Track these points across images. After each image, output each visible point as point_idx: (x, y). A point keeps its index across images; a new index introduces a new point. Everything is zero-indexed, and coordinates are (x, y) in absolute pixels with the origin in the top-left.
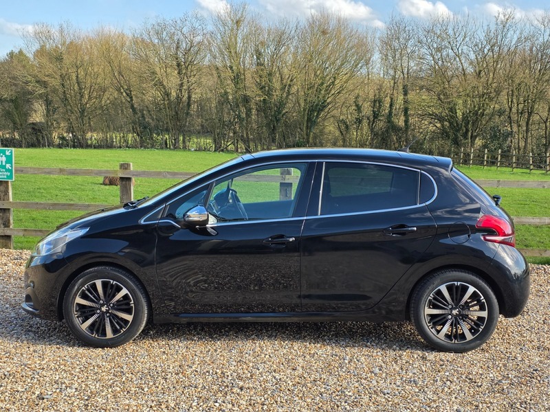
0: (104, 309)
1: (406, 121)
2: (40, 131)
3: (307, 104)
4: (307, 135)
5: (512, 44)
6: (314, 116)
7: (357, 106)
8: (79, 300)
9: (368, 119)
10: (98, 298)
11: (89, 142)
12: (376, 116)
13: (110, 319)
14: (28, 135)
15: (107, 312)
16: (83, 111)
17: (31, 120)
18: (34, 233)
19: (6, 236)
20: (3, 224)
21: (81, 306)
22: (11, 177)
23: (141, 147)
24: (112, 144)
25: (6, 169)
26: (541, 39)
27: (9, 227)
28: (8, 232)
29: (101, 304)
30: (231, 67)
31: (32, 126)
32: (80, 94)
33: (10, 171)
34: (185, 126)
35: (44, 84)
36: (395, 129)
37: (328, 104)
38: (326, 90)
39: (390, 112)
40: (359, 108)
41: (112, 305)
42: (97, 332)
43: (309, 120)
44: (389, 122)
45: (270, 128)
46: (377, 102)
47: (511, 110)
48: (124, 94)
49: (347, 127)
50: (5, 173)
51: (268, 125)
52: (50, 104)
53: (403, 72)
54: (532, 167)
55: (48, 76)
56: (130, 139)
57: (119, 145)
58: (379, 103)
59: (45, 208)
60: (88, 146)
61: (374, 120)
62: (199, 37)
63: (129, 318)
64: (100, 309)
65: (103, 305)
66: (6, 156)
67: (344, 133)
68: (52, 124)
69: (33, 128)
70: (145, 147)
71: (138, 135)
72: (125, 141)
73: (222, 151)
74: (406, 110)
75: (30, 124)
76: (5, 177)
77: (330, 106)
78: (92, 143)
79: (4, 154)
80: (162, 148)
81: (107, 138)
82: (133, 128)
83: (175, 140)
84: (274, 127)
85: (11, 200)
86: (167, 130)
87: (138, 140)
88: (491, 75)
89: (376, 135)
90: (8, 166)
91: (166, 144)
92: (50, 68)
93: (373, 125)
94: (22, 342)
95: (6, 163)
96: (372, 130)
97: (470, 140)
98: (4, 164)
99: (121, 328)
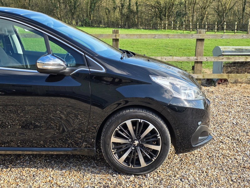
1: (137, 8)
9: (119, 7)
12: (122, 6)
39: (130, 4)
44: (129, 9)
47: (186, 2)
49: (109, 12)
54: (191, 30)
96: (121, 13)
97: (167, 17)
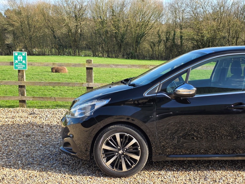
0: (120, 152)
2: (11, 47)
3: (136, 34)
4: (136, 48)
5: (230, 6)
6: (139, 40)
7: (159, 35)
8: (105, 147)
10: (117, 145)
11: (34, 53)
13: (125, 159)
14: (5, 50)
15: (123, 154)
16: (31, 38)
17: (7, 42)
18: (38, 99)
19: (22, 100)
20: (21, 94)
21: (105, 151)
22: (25, 68)
23: (59, 55)
24: (45, 54)
25: (22, 63)
26: (242, 3)
27: (24, 95)
28: (24, 99)
29: (119, 149)
30: (101, 17)
31: (7, 45)
32: (29, 30)
33: (25, 65)
34: (79, 45)
35: (13, 25)
36: (176, 45)
37: (145, 34)
38: (144, 28)
40: (159, 36)
41: (125, 149)
42: (116, 167)
43: (137, 42)
45: (118, 46)
46: (168, 33)
48: (50, 30)
50: (22, 66)
51: (118, 44)
52: (15, 35)
53: (180, 19)
55: (14, 21)
56: (53, 51)
57: (48, 54)
58: (169, 33)
59: (45, 85)
60: (34, 55)
61: (166, 41)
62: (85, 3)
63: (137, 158)
64: (118, 152)
65: (120, 150)
66: (23, 56)
67: (153, 47)
68: (17, 44)
69: (8, 46)
70: (61, 55)
71: (57, 49)
72: (51, 52)
73: (97, 56)
74: (181, 37)
75: (6, 44)
76: (22, 68)
77: (146, 35)
78: (35, 53)
79: (22, 55)
80: (68, 55)
81: (42, 51)
82: (55, 46)
83: (74, 51)
84: (120, 45)
85: (25, 81)
86: (71, 47)
87: (57, 52)
88: (220, 20)
89: (167, 48)
90: (24, 62)
91: (70, 53)
92: (15, 18)
93: (166, 44)
94: (65, 174)
95: (23, 60)
98: (21, 60)
99: (132, 164)
